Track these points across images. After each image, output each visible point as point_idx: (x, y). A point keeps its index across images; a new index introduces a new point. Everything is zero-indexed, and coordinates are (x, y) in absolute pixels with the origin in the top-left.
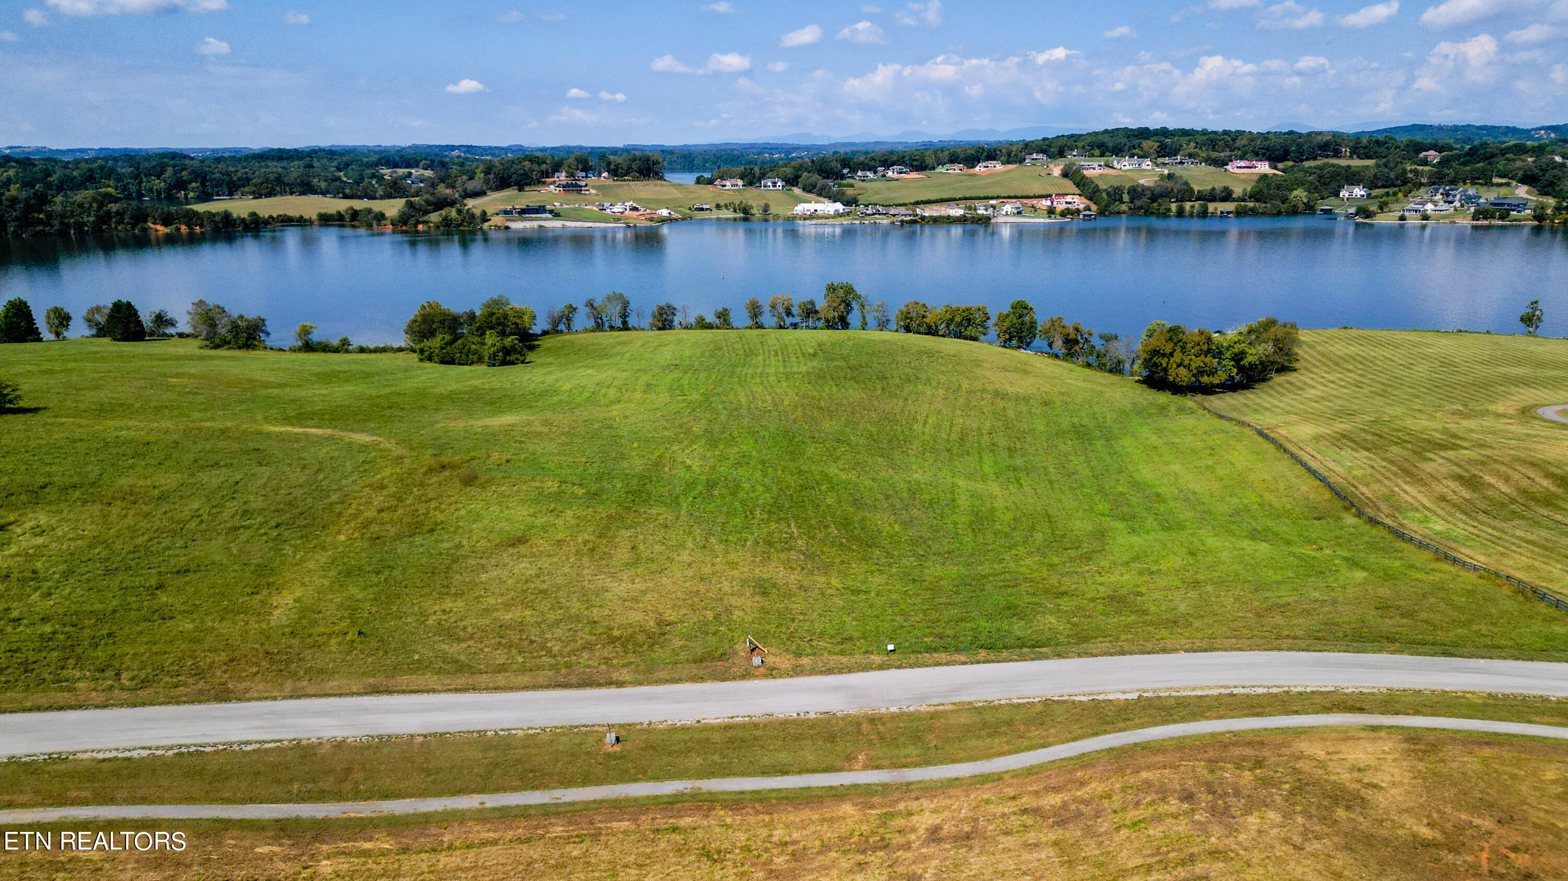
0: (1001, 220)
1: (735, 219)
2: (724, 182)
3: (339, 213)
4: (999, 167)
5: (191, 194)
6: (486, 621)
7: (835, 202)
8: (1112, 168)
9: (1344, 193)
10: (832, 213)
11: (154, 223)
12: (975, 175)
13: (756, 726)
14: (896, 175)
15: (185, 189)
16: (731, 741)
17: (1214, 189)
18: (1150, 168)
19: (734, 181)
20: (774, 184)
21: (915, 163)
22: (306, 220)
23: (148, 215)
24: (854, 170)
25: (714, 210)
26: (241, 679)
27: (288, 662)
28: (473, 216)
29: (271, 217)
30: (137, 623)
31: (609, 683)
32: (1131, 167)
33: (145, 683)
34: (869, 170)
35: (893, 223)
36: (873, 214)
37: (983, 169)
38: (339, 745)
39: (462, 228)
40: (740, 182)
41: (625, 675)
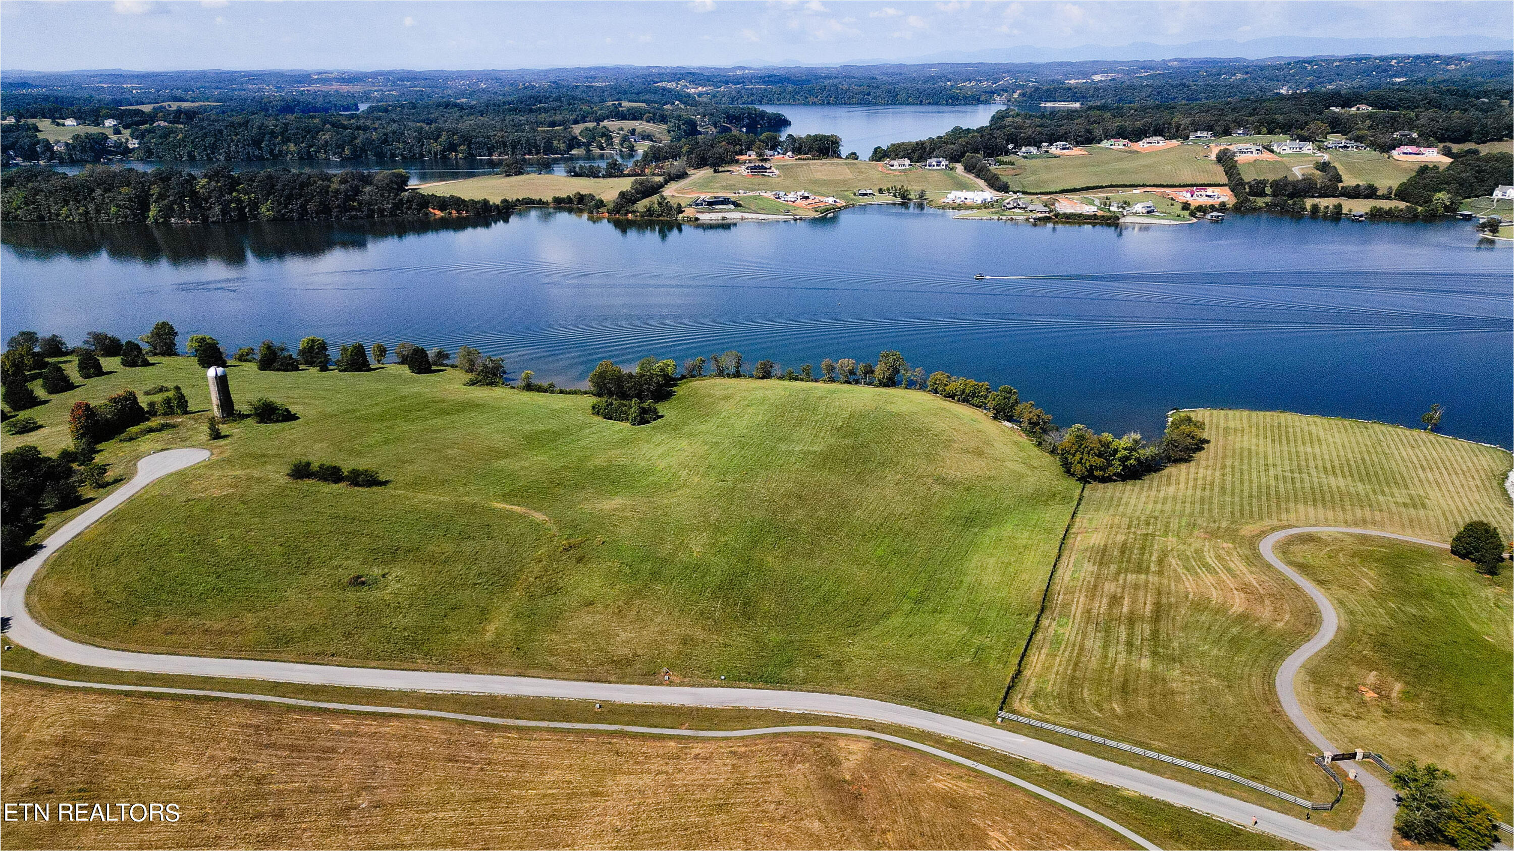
0: (1129, 220)
1: (894, 204)
2: (893, 162)
3: (569, 197)
4: (1162, 143)
5: (460, 155)
6: (566, 647)
7: (988, 186)
8: (1272, 151)
9: (1497, 193)
10: (979, 202)
11: (433, 209)
12: (1134, 153)
13: (653, 707)
14: (1057, 153)
15: (456, 151)
16: (642, 712)
17: (1361, 182)
18: (1310, 152)
19: (901, 161)
20: (939, 164)
21: (1079, 139)
22: (544, 203)
23: (429, 202)
24: (1018, 146)
25: (877, 194)
26: (474, 664)
27: (490, 659)
28: (671, 208)
29: (518, 200)
30: (437, 634)
31: (605, 682)
32: (1291, 152)
33: (441, 663)
34: (1034, 144)
35: (1027, 219)
36: (1014, 208)
37: (1146, 146)
38: (504, 697)
39: (662, 218)
40: (907, 162)
41: (613, 679)
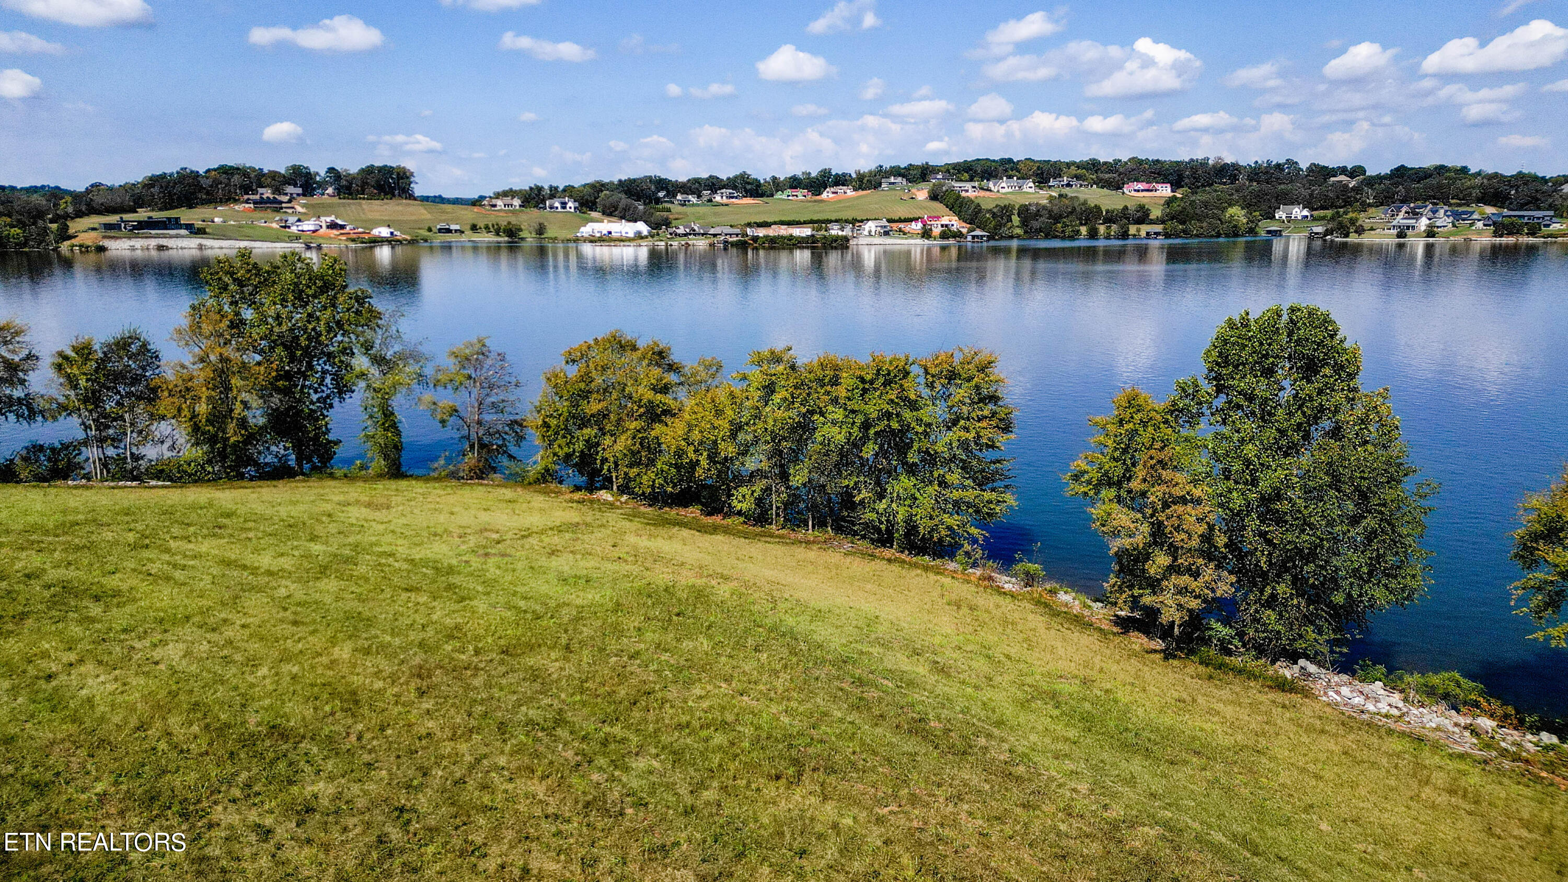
0: (862, 241)
4: (850, 193)
7: (636, 221)
8: (990, 190)
9: (1280, 214)
10: (631, 235)
12: (822, 201)
14: (725, 200)
17: (1126, 208)
18: (1032, 190)
19: (507, 200)
20: (564, 205)
21: (749, 187)
24: (673, 195)
25: (467, 231)
28: (45, 232)
32: (1010, 190)
34: (693, 193)
35: (713, 245)
36: (685, 235)
37: (831, 195)
40: (517, 202)
